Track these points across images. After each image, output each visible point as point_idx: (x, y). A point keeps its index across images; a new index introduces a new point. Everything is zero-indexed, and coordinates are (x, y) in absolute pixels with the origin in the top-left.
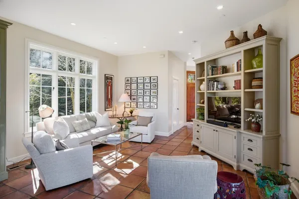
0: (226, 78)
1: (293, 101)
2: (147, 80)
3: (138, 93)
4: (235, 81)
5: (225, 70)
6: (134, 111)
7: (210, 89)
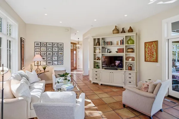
0: (111, 47)
1: (146, 57)
2: (55, 45)
3: (48, 54)
4: (118, 49)
5: (111, 43)
6: (46, 68)
7: (103, 52)
